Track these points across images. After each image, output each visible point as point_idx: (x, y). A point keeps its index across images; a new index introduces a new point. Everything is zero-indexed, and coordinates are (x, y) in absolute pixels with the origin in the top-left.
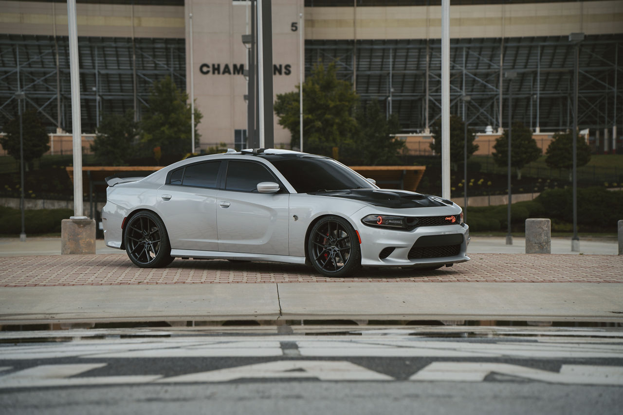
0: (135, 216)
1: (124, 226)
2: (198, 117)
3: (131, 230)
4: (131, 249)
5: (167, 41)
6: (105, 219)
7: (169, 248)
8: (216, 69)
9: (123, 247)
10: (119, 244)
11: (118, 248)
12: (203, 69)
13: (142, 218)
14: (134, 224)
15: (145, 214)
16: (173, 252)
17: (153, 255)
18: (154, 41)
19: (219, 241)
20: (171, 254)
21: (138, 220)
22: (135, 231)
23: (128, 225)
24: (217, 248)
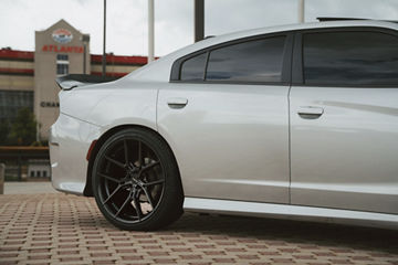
0: (114, 138)
1: (92, 155)
2: (40, 126)
3: (105, 163)
4: (105, 196)
5: (25, 92)
6: (57, 144)
7: (180, 196)
8: (48, 105)
9: (88, 192)
10: (80, 187)
11: (78, 194)
12: (42, 105)
13: (127, 141)
14: (110, 152)
15: (132, 134)
16: (189, 203)
17: (146, 207)
18: (19, 92)
19: (294, 185)
20: (184, 206)
21: (119, 144)
22: (112, 163)
23: (100, 153)
24: (287, 197)
